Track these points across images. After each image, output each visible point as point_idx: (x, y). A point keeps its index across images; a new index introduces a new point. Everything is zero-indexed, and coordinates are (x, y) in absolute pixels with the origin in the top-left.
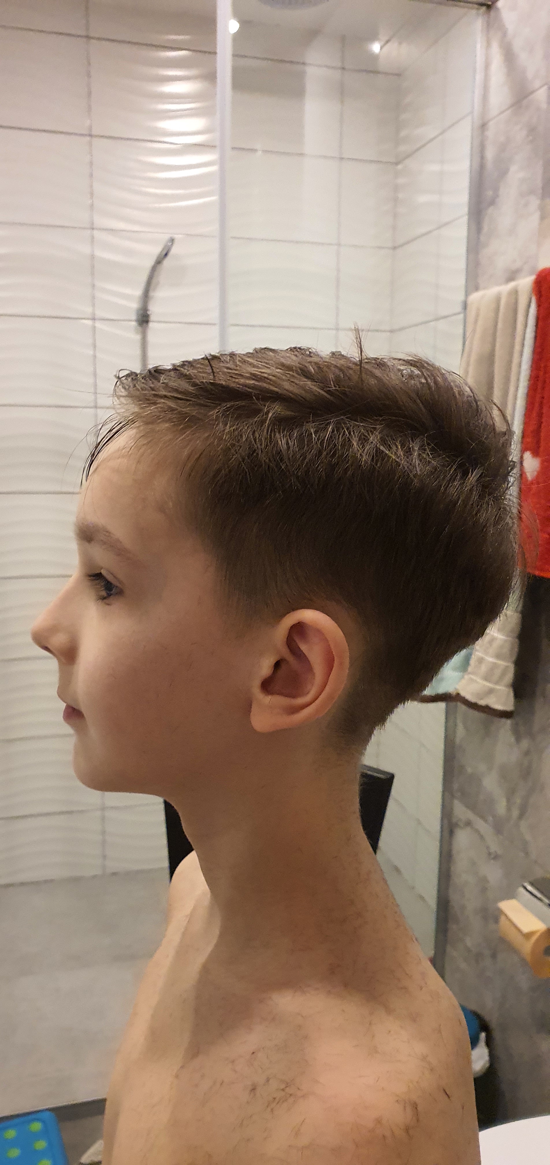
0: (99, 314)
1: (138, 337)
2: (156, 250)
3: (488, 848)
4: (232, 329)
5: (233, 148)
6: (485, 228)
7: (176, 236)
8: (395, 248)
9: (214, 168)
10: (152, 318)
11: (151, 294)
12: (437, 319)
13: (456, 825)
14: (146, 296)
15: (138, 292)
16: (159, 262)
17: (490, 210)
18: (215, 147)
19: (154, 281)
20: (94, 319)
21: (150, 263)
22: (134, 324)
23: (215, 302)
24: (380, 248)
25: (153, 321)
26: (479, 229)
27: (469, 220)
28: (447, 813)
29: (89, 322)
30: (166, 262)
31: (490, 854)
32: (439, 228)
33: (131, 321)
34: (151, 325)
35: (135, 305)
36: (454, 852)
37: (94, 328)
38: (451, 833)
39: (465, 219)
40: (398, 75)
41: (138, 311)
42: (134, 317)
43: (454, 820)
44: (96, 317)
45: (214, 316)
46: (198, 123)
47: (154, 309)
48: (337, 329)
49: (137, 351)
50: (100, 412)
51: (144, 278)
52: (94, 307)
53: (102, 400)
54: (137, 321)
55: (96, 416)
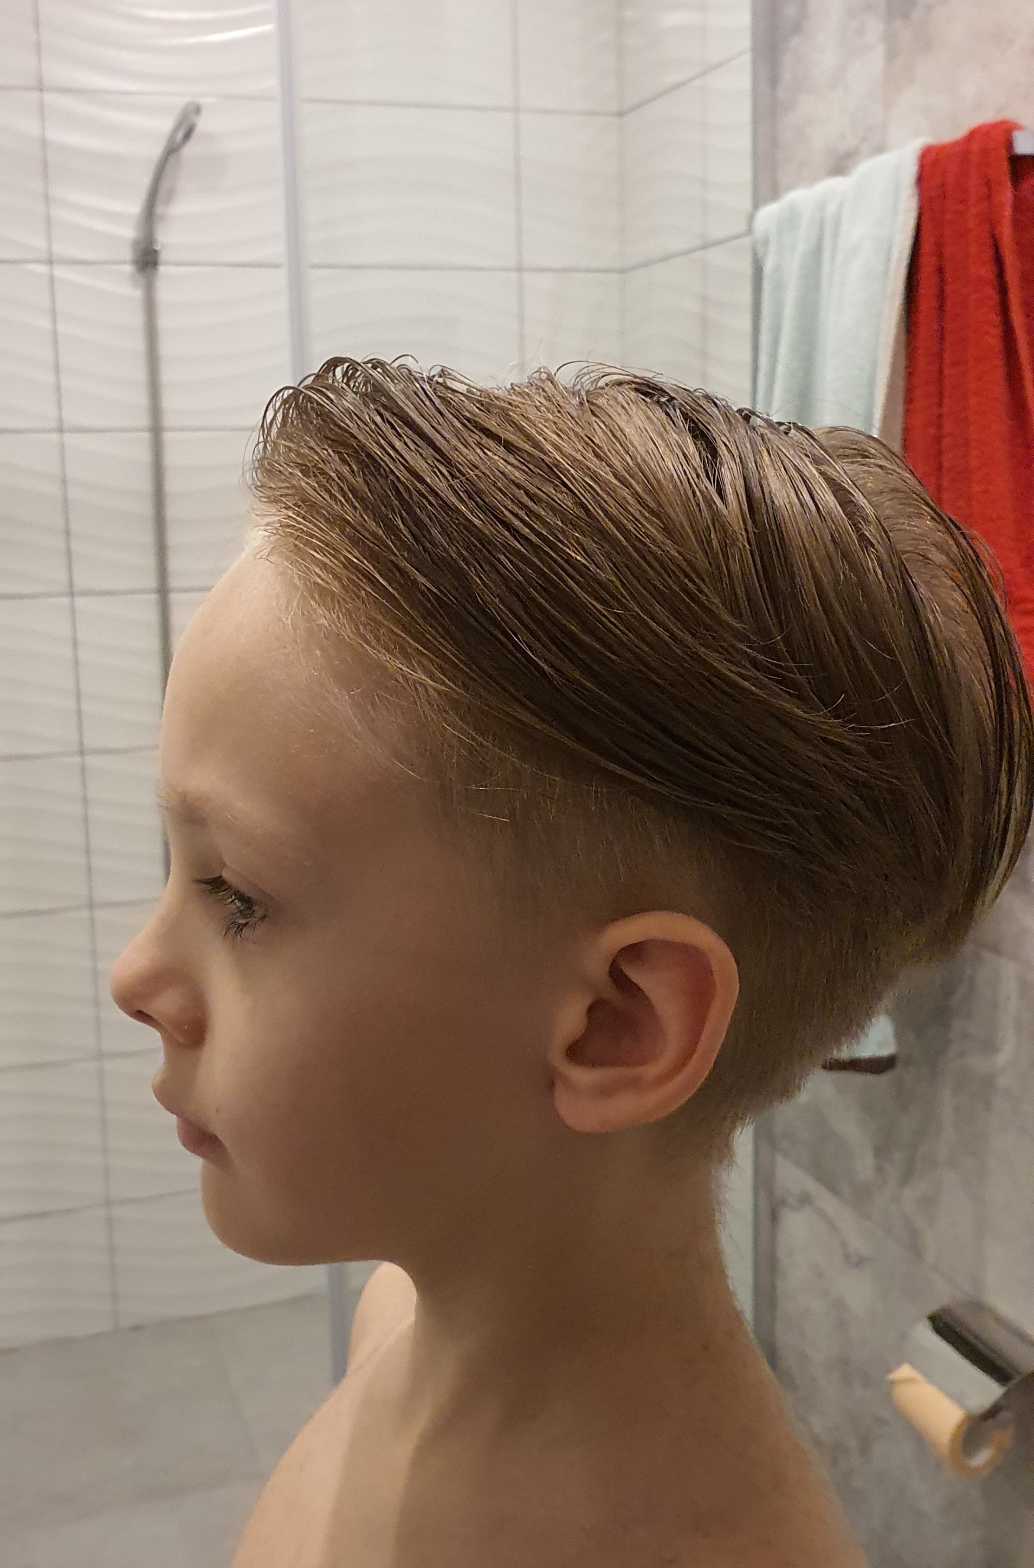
0: (60, 249)
1: (137, 294)
2: (165, 125)
3: (844, 1245)
4: (315, 274)
6: (786, 77)
7: (202, 101)
8: (620, 114)
10: (163, 256)
11: (160, 210)
12: (705, 247)
13: (783, 1202)
14: (150, 217)
15: (135, 208)
16: (172, 150)
17: (795, 41)
19: (165, 185)
20: (50, 262)
21: (156, 151)
22: (128, 268)
23: (279, 223)
24: (593, 114)
25: (166, 264)
26: (774, 81)
27: (754, 61)
28: (764, 1181)
29: (42, 269)
30: (189, 151)
31: (847, 1257)
32: (703, 74)
33: (122, 263)
34: (162, 269)
35: (129, 233)
36: (781, 1254)
37: (52, 279)
39: (747, 58)
41: (136, 243)
42: (127, 254)
43: (778, 1193)
44: (55, 257)
45: (277, 250)
48: (519, 269)
49: (137, 319)
50: (69, 438)
51: (145, 181)
52: (49, 237)
53: (72, 416)
54: (135, 263)
55: (62, 447)
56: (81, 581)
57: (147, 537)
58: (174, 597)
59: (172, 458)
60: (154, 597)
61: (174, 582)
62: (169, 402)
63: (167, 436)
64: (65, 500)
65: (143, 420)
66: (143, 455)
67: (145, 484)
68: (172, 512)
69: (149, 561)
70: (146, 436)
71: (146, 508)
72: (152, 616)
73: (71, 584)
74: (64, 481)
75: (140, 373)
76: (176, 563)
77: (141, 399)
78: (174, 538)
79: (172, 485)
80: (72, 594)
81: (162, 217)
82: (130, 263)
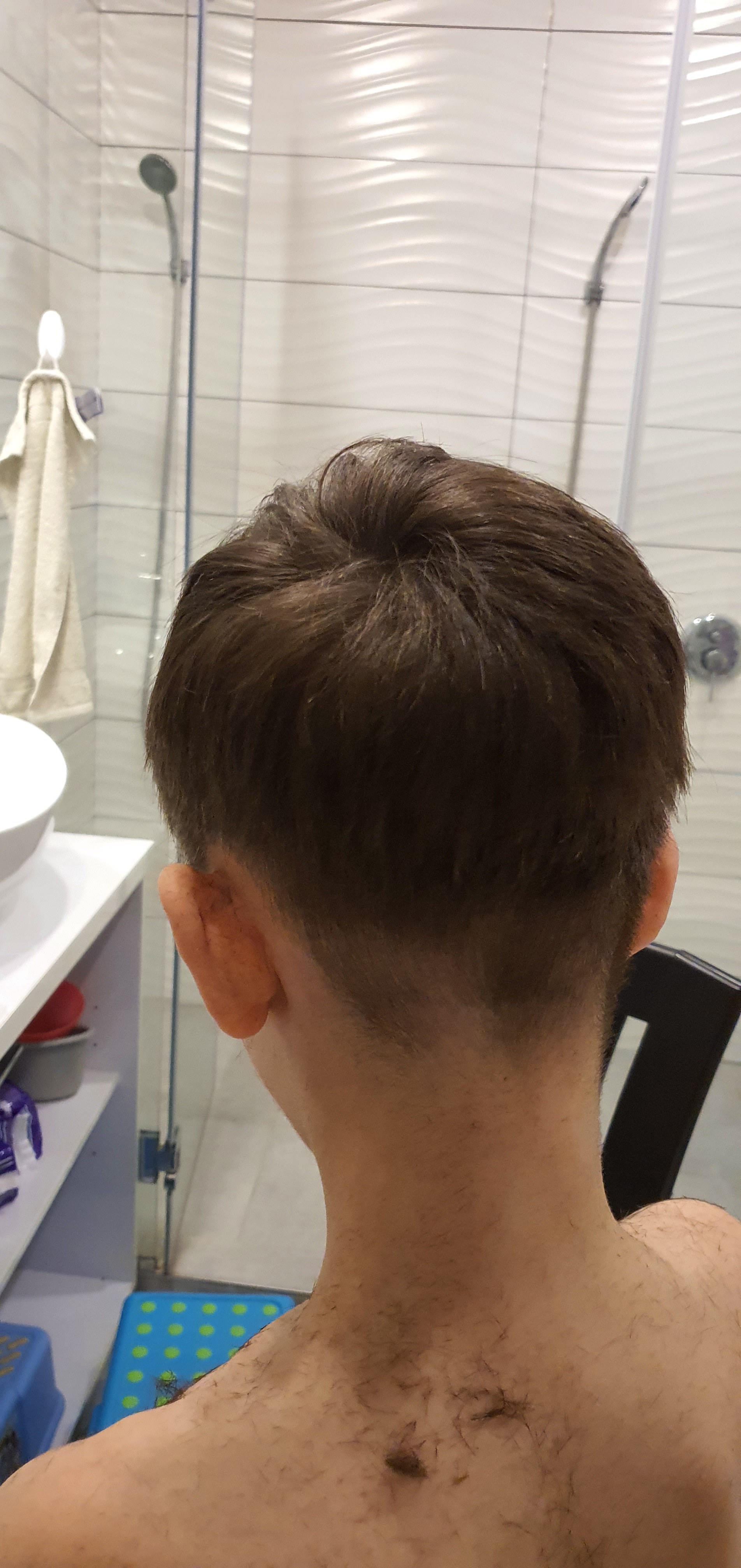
0: (535, 286)
1: (583, 322)
2: (624, 195)
7: (651, 176)
10: (606, 295)
11: (609, 259)
14: (600, 266)
15: (591, 257)
16: (624, 215)
19: (615, 241)
20: (525, 295)
21: (612, 215)
22: (581, 302)
25: (607, 300)
29: (519, 300)
30: (636, 215)
33: (577, 298)
34: (604, 304)
35: (585, 276)
37: (524, 307)
41: (588, 284)
42: (581, 292)
44: (529, 293)
47: (611, 281)
49: (580, 341)
50: (520, 425)
51: (601, 237)
52: (527, 277)
53: (524, 408)
54: (585, 299)
55: (512, 429)
59: (587, 443)
62: (593, 402)
63: (587, 427)
65: (572, 414)
66: (568, 440)
70: (571, 426)
74: (510, 454)
75: (575, 380)
77: (573, 399)
79: (584, 463)
81: (609, 266)
82: (581, 299)
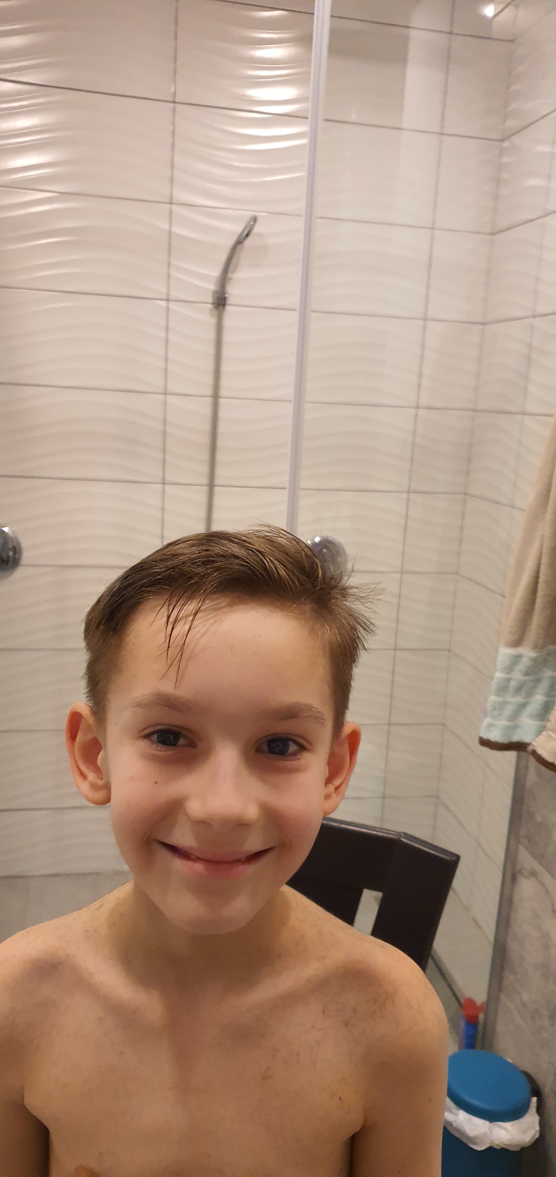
0: (174, 294)
1: (213, 321)
2: (238, 228)
4: (313, 315)
5: (326, 120)
7: (258, 214)
8: (493, 234)
9: (304, 141)
10: (230, 300)
11: (230, 275)
12: (534, 317)
13: (520, 872)
14: (224, 280)
15: (216, 273)
16: (239, 243)
18: (307, 118)
19: (234, 261)
20: (168, 300)
21: (230, 242)
22: (210, 306)
23: (296, 286)
24: (478, 233)
25: (231, 305)
28: (510, 857)
29: (163, 304)
30: (248, 242)
32: (544, 216)
33: (206, 303)
34: (228, 308)
35: (212, 287)
37: (168, 309)
38: (514, 878)
40: (512, 41)
41: (215, 292)
42: (210, 299)
43: (518, 867)
44: (170, 298)
45: (295, 300)
46: (289, 92)
47: (233, 292)
48: (426, 319)
49: (211, 335)
50: (170, 399)
52: (168, 286)
53: (172, 387)
54: (213, 304)
55: (165, 403)
56: (169, 478)
57: (205, 456)
58: (217, 489)
59: (223, 413)
60: (206, 488)
61: (218, 481)
62: (224, 382)
63: (222, 401)
64: (165, 432)
65: (209, 392)
66: (207, 411)
67: (207, 427)
68: (221, 443)
69: (205, 469)
70: (210, 400)
71: (206, 440)
72: (203, 499)
73: (164, 478)
74: (165, 421)
76: (220, 471)
77: (209, 380)
78: (220, 457)
79: (222, 428)
80: (164, 483)
81: (230, 279)
82: (211, 304)
